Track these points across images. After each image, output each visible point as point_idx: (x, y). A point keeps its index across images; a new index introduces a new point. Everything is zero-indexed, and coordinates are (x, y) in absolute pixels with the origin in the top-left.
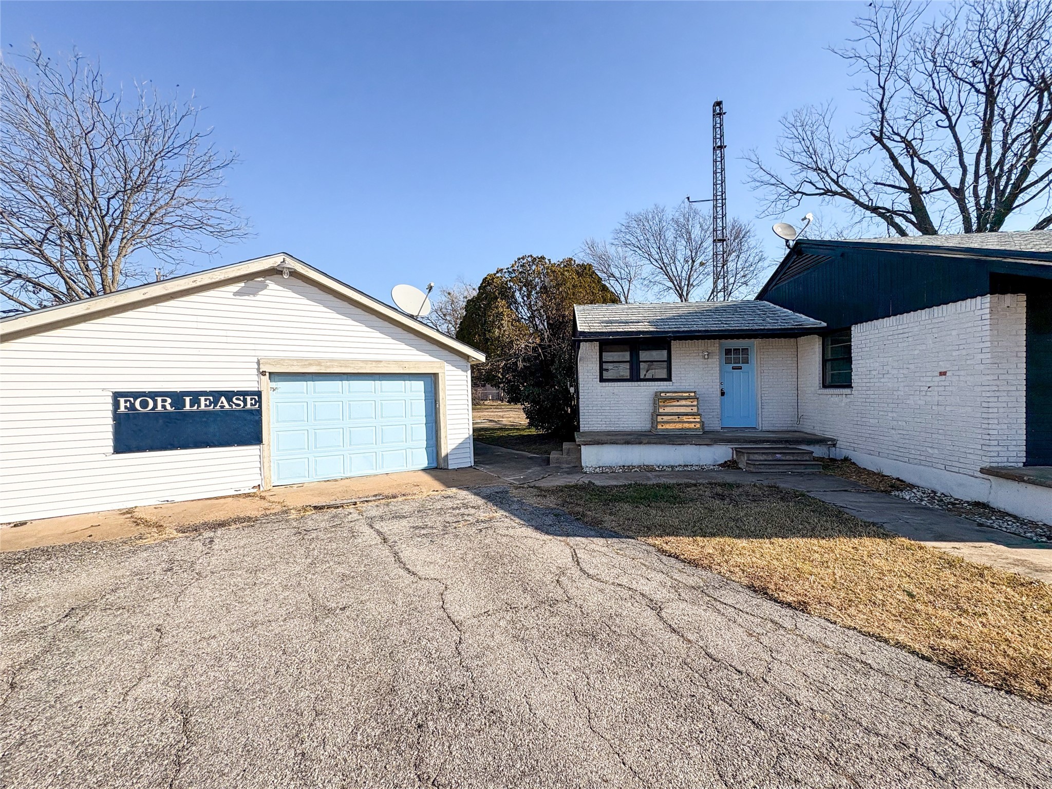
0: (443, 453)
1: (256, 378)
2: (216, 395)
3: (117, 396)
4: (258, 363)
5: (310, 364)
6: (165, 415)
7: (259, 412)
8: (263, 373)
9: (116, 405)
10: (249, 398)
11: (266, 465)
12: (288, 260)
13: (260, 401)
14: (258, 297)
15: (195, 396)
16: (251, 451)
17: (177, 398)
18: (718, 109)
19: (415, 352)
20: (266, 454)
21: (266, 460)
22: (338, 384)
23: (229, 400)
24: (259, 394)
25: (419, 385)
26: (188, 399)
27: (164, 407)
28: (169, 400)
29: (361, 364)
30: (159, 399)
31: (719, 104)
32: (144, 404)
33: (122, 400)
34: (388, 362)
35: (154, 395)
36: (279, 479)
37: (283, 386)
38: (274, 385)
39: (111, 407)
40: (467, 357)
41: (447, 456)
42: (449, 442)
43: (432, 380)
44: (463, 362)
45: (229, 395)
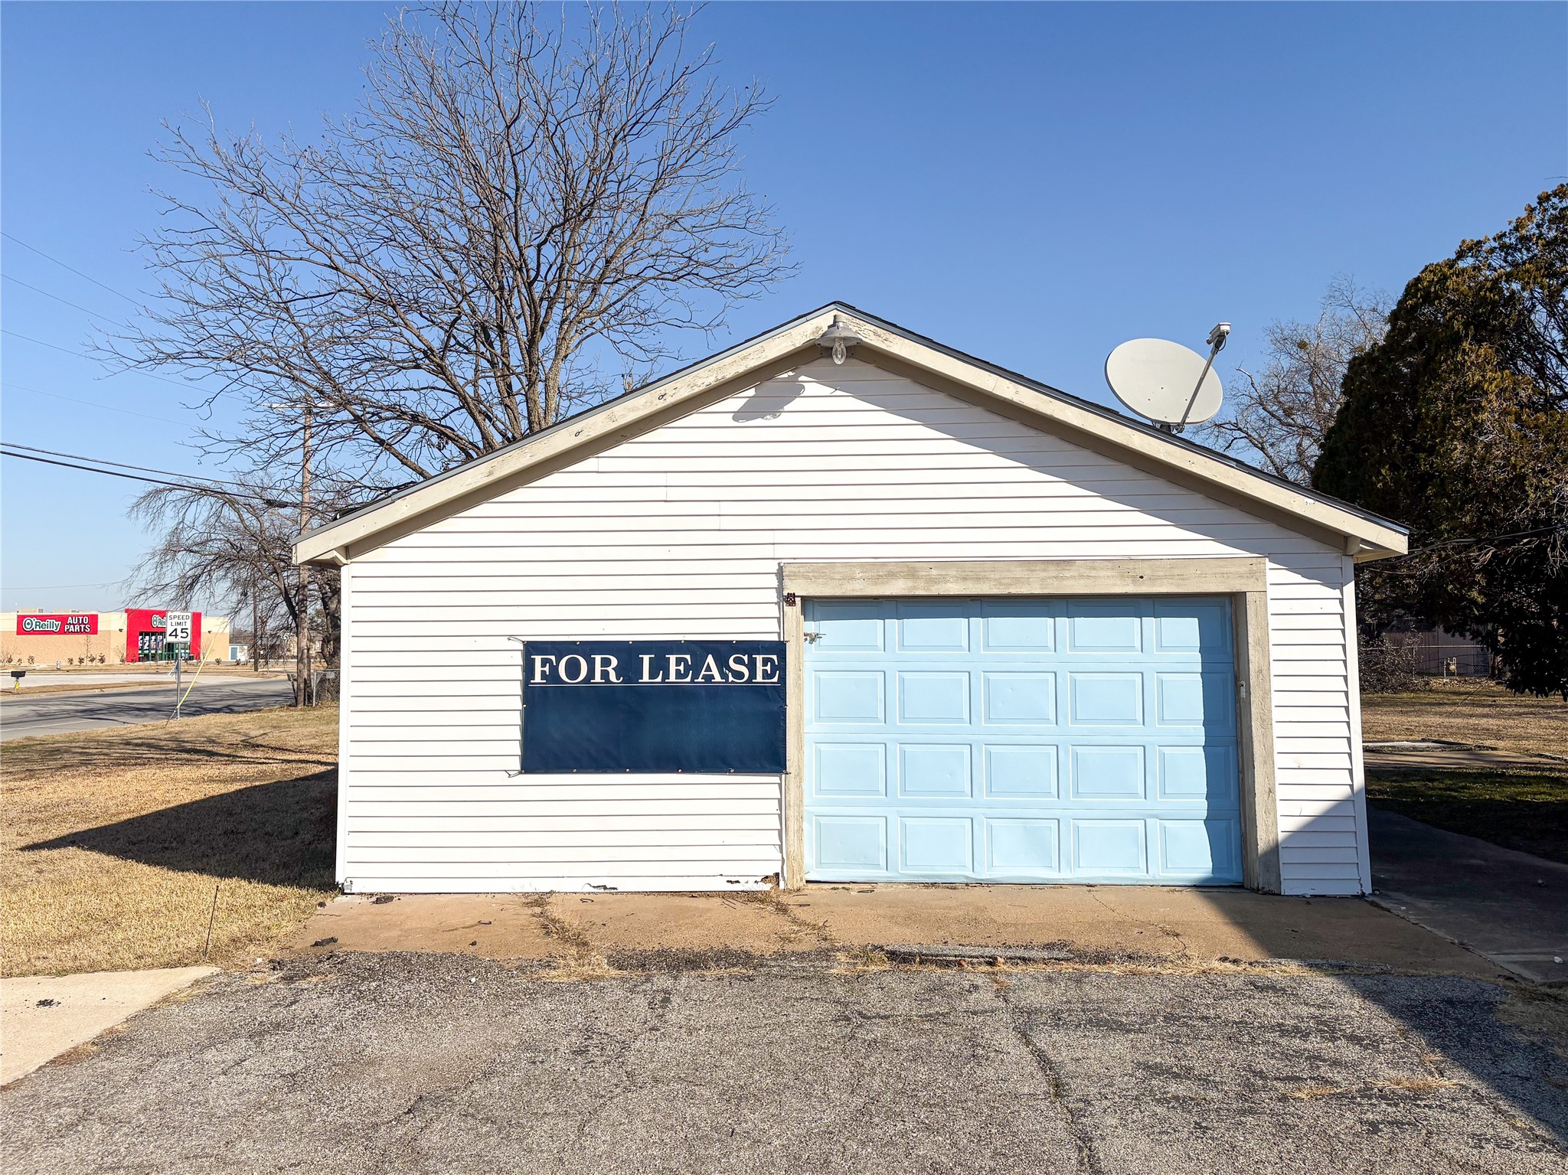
0: (1263, 840)
1: (774, 610)
2: (699, 649)
3: (531, 649)
4: (780, 574)
5: (892, 575)
6: (603, 696)
7: (778, 693)
8: (790, 599)
9: (528, 669)
10: (759, 658)
11: (793, 825)
12: (844, 317)
13: (781, 667)
14: (784, 419)
15: (660, 650)
16: (761, 787)
17: (628, 653)
19: (1169, 530)
20: (792, 797)
21: (792, 813)
22: (958, 625)
23: (722, 664)
24: (779, 648)
25: (1186, 631)
26: (646, 659)
27: (605, 675)
28: (614, 662)
29: (1019, 572)
30: (598, 658)
32: (573, 669)
33: (538, 659)
34: (1093, 563)
35: (589, 649)
36: (820, 864)
37: (833, 629)
38: (811, 627)
39: (518, 673)
40: (1341, 540)
41: (1275, 850)
42: (1282, 808)
43: (1224, 616)
44: (1329, 557)
45: (722, 650)
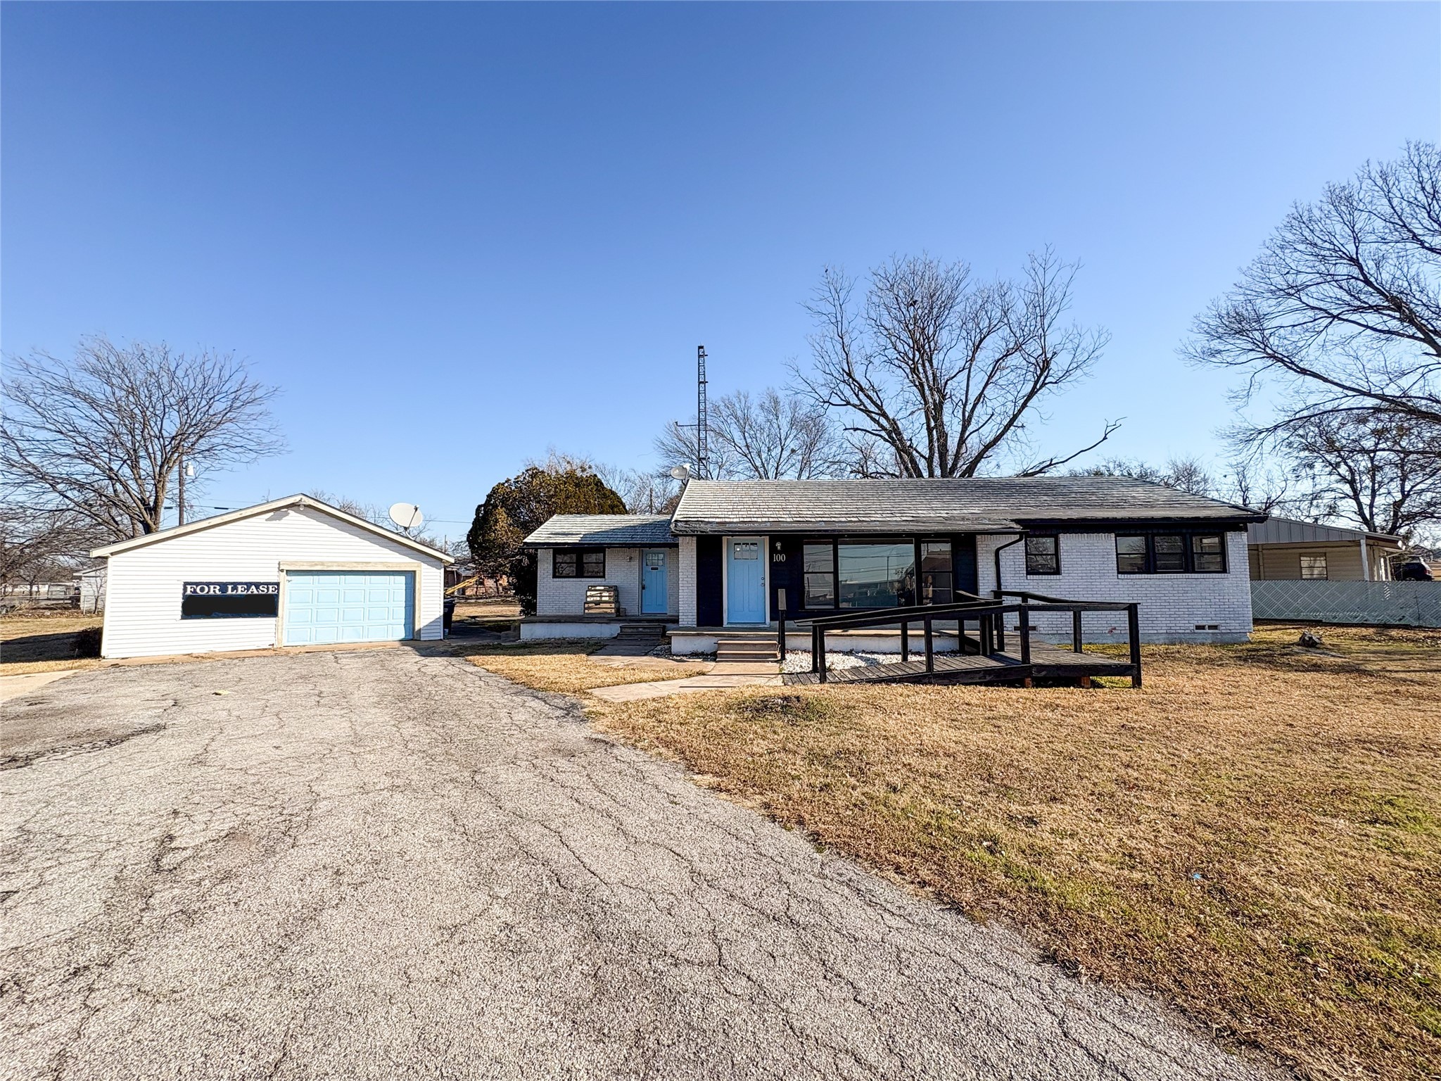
0: (417, 628)
1: (277, 574)
2: (249, 585)
3: (186, 584)
4: (279, 564)
5: (316, 565)
6: (215, 597)
7: (277, 596)
8: (282, 571)
9: (185, 589)
10: (270, 587)
11: (280, 631)
12: (304, 498)
13: (278, 589)
14: (282, 521)
15: (235, 585)
16: (274, 619)
17: (223, 586)
18: (701, 353)
19: (397, 555)
20: (280, 623)
21: (280, 628)
22: (337, 577)
23: (257, 588)
24: (278, 584)
25: (402, 579)
26: (230, 587)
27: (214, 591)
28: (218, 587)
29: (355, 565)
30: (212, 587)
31: (701, 347)
32: (202, 590)
33: (189, 587)
34: (376, 563)
35: (208, 584)
36: (288, 641)
37: (295, 579)
38: (289, 578)
39: (182, 591)
40: (441, 560)
41: (420, 630)
42: (422, 620)
43: (411, 576)
44: (438, 563)
45: (257, 585)
